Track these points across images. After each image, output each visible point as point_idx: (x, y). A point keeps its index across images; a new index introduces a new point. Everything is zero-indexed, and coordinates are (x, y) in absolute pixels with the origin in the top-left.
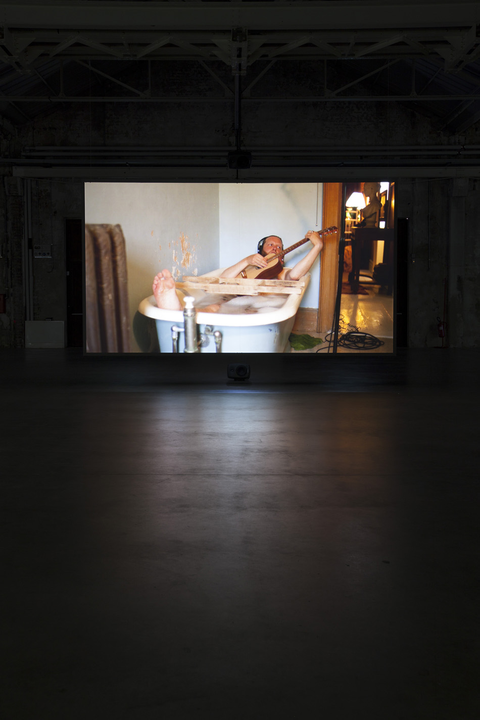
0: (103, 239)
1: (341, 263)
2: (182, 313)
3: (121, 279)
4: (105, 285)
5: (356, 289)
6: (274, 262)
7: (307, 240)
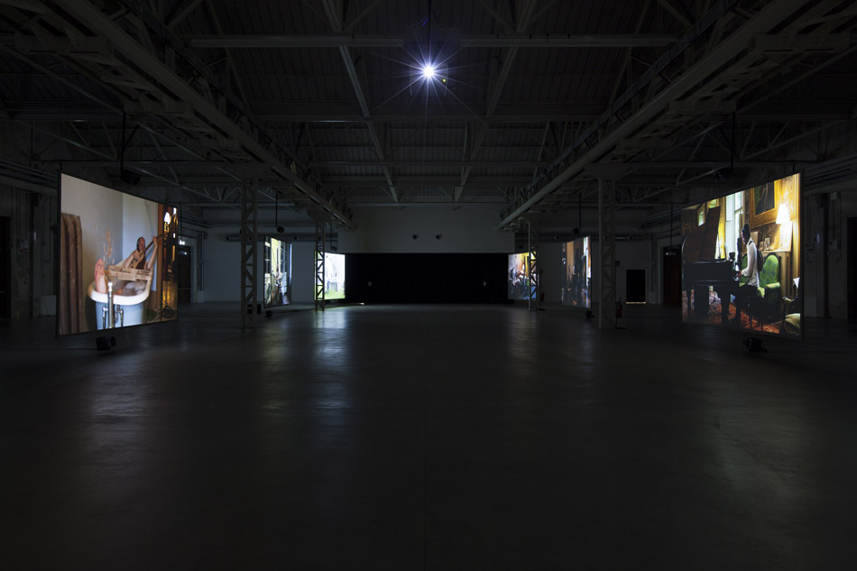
0: (69, 221)
1: (163, 259)
2: (107, 296)
3: (79, 266)
4: (71, 271)
5: (167, 280)
6: (142, 258)
7: (153, 242)
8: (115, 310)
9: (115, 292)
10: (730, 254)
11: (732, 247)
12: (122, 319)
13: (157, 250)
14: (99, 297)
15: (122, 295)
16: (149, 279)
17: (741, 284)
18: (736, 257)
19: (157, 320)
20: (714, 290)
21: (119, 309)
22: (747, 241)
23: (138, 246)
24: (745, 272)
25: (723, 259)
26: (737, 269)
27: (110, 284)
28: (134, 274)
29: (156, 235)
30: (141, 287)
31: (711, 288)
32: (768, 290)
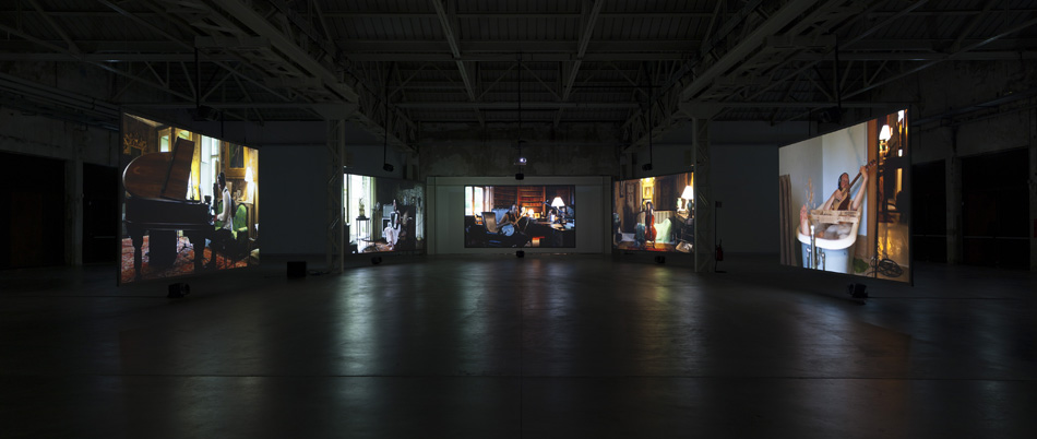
1: (878, 192)
5: (885, 221)
6: (846, 195)
7: (860, 174)
8: (817, 252)
9: (817, 235)
10: (206, 197)
11: (208, 191)
12: (824, 263)
13: (868, 183)
14: (804, 239)
15: (823, 238)
16: (855, 221)
17: (217, 228)
18: (212, 201)
19: (869, 273)
20: (185, 235)
21: (820, 252)
22: (223, 188)
23: (839, 184)
24: (220, 216)
25: (197, 202)
26: (213, 213)
27: (812, 227)
28: (836, 217)
29: (865, 164)
30: (845, 231)
31: (181, 232)
32: (239, 233)
